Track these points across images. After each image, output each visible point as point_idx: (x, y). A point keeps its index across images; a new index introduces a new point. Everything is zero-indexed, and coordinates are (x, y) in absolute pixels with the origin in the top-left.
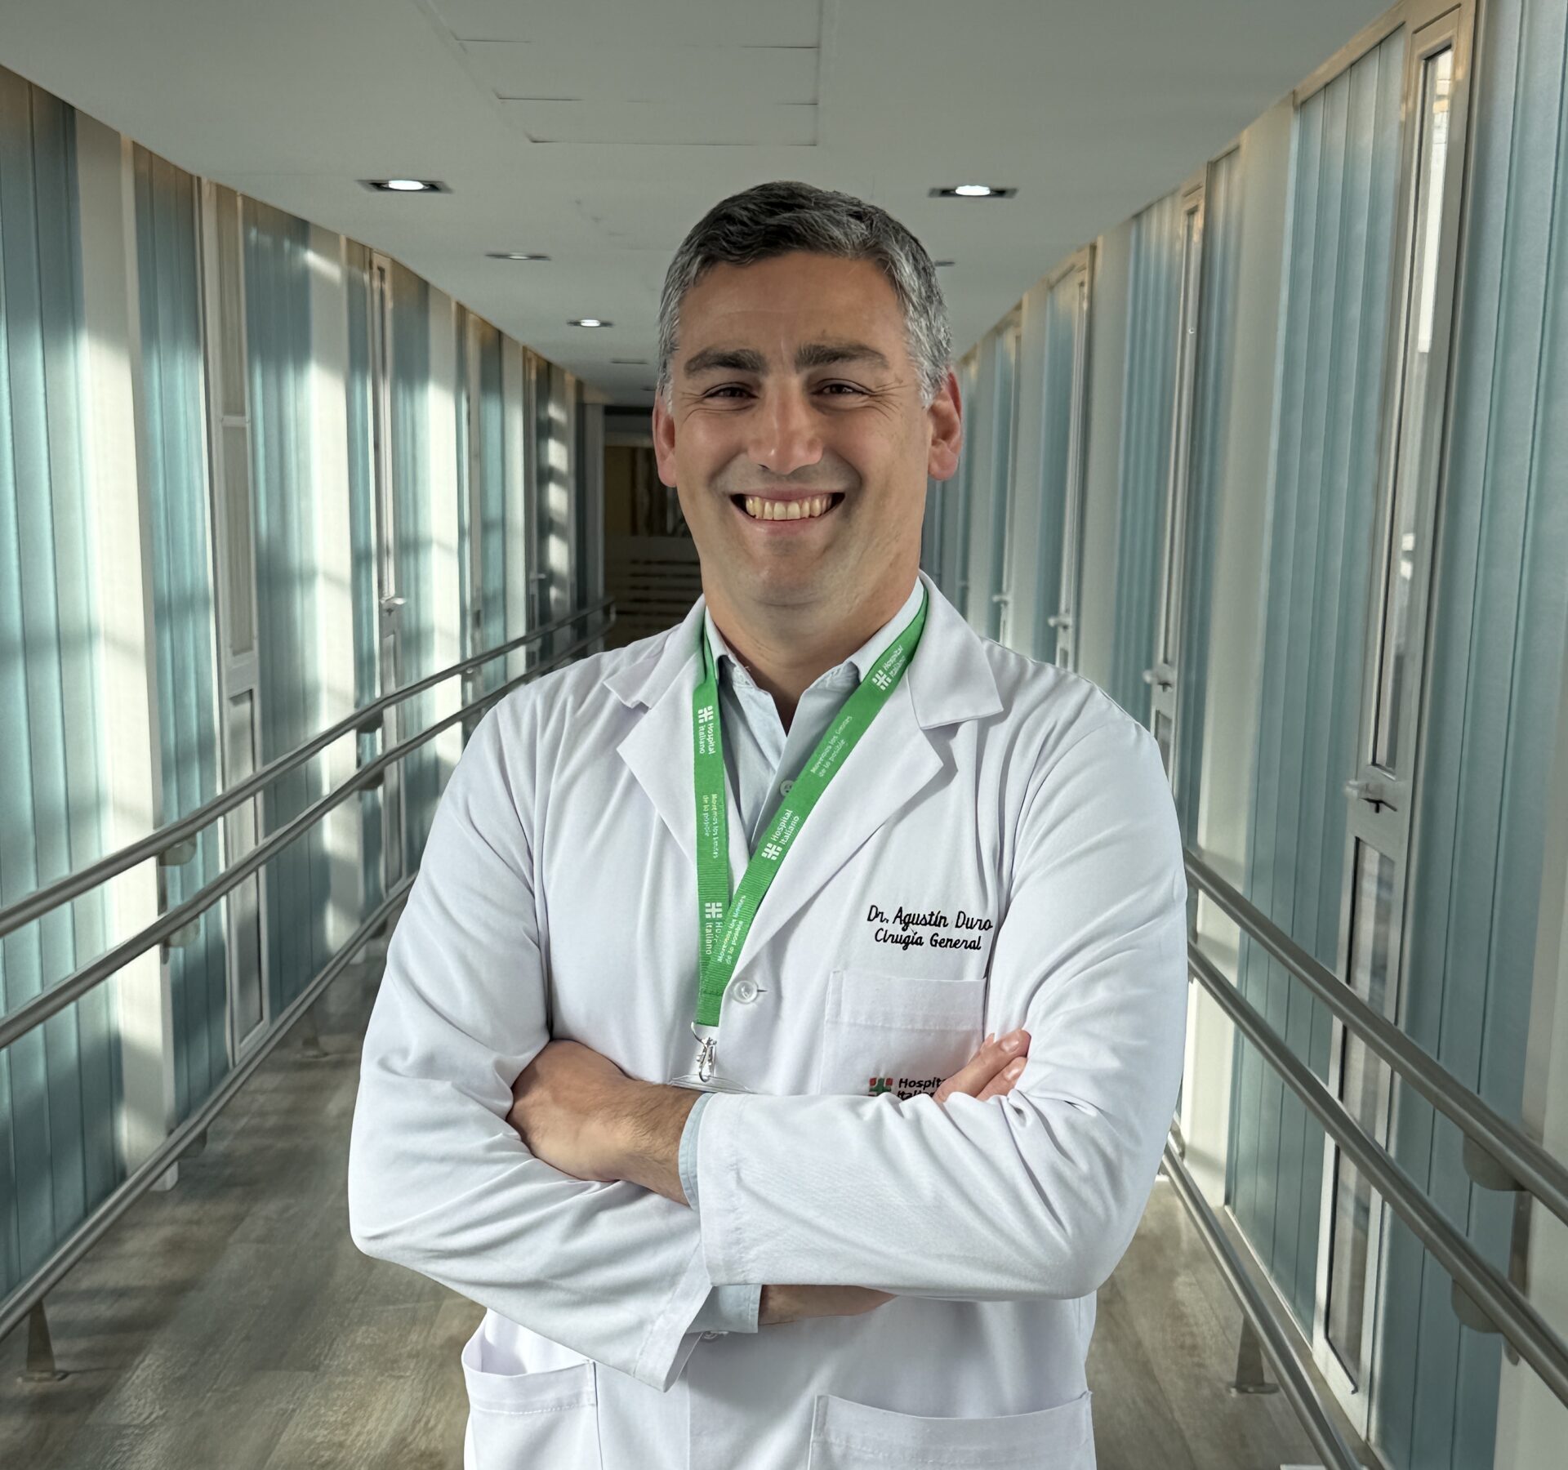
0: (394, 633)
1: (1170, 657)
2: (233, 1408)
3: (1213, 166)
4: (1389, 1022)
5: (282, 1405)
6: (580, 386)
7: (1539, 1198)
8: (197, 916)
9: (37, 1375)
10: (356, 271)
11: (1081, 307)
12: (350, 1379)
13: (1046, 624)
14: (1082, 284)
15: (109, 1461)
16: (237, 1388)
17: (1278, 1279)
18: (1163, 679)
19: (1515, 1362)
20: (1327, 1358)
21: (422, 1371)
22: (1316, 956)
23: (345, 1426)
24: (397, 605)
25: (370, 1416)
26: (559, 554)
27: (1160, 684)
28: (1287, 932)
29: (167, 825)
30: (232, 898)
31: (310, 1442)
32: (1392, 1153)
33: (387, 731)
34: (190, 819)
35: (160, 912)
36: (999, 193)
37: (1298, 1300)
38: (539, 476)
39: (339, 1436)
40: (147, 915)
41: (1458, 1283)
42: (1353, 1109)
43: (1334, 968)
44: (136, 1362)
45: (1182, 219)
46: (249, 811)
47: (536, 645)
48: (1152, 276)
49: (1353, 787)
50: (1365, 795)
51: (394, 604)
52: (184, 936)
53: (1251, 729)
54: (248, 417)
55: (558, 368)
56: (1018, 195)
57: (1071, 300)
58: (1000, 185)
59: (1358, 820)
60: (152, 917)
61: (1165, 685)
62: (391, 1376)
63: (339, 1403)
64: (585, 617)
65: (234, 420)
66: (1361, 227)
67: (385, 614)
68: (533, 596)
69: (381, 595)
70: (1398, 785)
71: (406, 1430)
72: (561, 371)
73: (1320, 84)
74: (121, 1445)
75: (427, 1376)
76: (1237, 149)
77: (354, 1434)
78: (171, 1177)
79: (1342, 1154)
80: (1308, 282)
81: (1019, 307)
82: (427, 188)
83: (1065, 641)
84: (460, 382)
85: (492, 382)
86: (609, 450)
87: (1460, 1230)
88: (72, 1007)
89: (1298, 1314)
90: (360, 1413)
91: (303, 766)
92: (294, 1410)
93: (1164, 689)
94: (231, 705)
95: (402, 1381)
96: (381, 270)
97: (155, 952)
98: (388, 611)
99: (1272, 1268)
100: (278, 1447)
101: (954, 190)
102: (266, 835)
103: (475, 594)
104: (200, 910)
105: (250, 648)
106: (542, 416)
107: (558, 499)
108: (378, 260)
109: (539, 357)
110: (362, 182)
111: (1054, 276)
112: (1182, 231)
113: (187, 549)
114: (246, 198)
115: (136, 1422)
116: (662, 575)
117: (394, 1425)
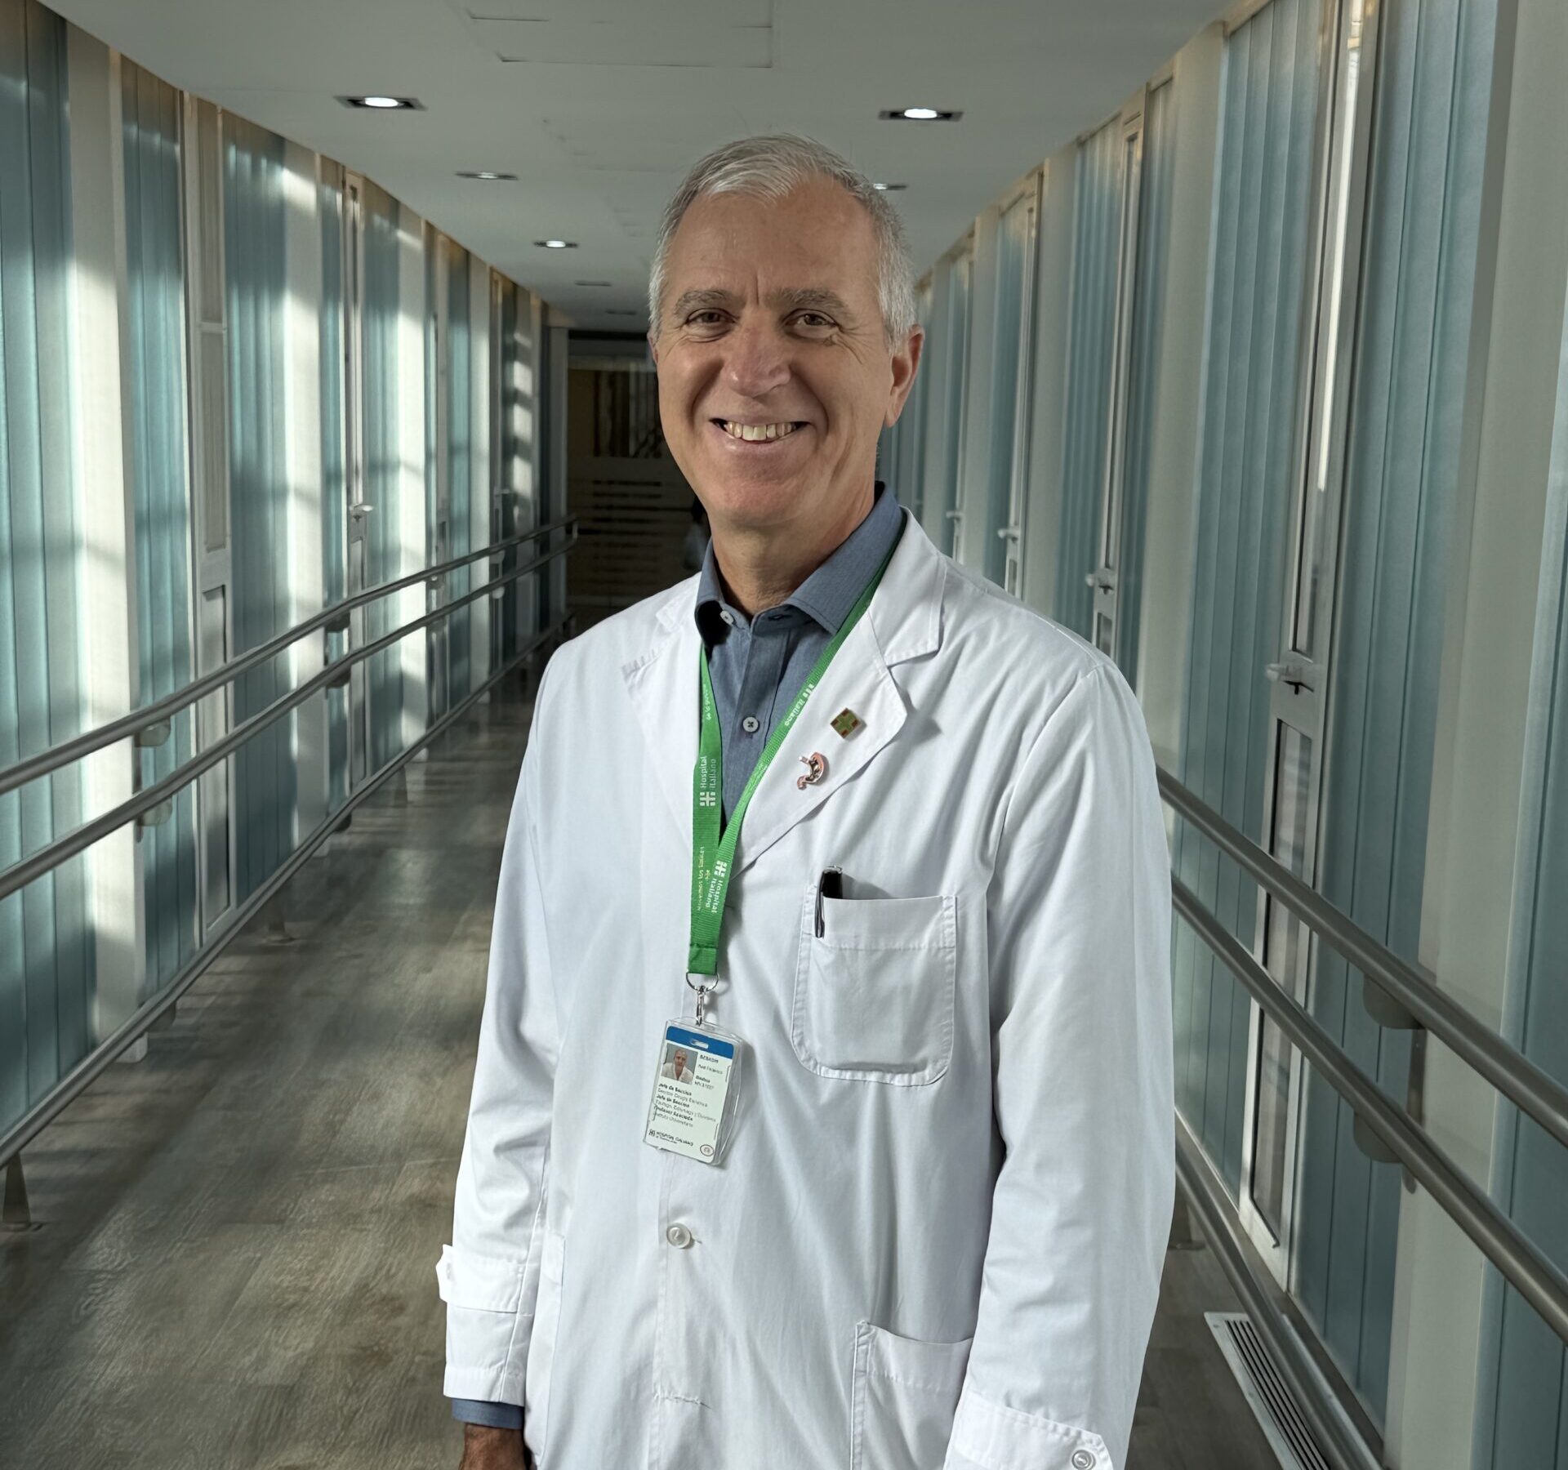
0: (361, 539)
1: (1111, 563)
2: (201, 1257)
3: (1151, 94)
4: (1307, 886)
5: (251, 1254)
6: (545, 308)
7: (1434, 1032)
8: (170, 796)
9: (13, 1226)
10: (328, 191)
11: (1029, 232)
12: (314, 1231)
13: (997, 536)
14: (1031, 210)
15: (84, 1302)
16: (207, 1239)
17: (1209, 1148)
18: (1105, 583)
19: (1412, 1189)
20: (1252, 1217)
21: (384, 1224)
22: (1243, 832)
23: (310, 1273)
24: (366, 512)
25: (335, 1262)
26: (523, 476)
27: (1101, 587)
28: (1217, 809)
29: (141, 708)
30: (201, 781)
31: (276, 1287)
32: (1311, 1011)
33: (354, 634)
34: (164, 703)
35: (134, 791)
36: (945, 116)
37: (1227, 1168)
38: (504, 398)
39: (304, 1282)
40: (124, 794)
41: (1359, 1116)
42: (1277, 973)
43: (1259, 841)
44: (109, 1214)
45: (1123, 148)
46: (220, 700)
47: (500, 557)
48: (1095, 201)
49: (1273, 669)
50: (1285, 678)
51: (363, 511)
52: (158, 815)
53: (1184, 624)
54: (224, 325)
55: (523, 289)
56: (964, 117)
57: (1021, 225)
58: (946, 109)
59: (1281, 704)
60: (126, 794)
61: (1106, 588)
62: (354, 1229)
63: (303, 1253)
64: (547, 533)
65: (211, 327)
66: (1284, 147)
67: (354, 520)
68: (497, 511)
69: (349, 503)
70: (1316, 670)
71: (367, 1277)
72: (527, 294)
73: (1247, 15)
74: (94, 1289)
75: (388, 1229)
76: (1171, 79)
77: (318, 1281)
78: (140, 1049)
79: (1267, 1017)
80: (1236, 202)
81: (971, 235)
82: (402, 104)
83: (1013, 553)
84: (430, 313)
85: (460, 312)
86: (572, 373)
87: (1371, 1076)
88: (49, 874)
89: (1226, 1179)
90: (325, 1261)
91: (273, 658)
92: (260, 1259)
93: (1105, 592)
94: (204, 599)
95: (365, 1233)
96: (354, 190)
97: (129, 828)
98: (356, 518)
99: (1202, 1138)
100: (245, 1290)
101: (904, 112)
102: (236, 725)
103: (440, 506)
104: (174, 790)
105: (223, 545)
106: (509, 341)
107: (522, 422)
108: (351, 180)
109: (504, 278)
110: (340, 99)
111: (1005, 203)
112: (1123, 160)
113: (165, 447)
114: (224, 112)
115: (109, 1268)
116: (625, 495)
117: (356, 1273)
